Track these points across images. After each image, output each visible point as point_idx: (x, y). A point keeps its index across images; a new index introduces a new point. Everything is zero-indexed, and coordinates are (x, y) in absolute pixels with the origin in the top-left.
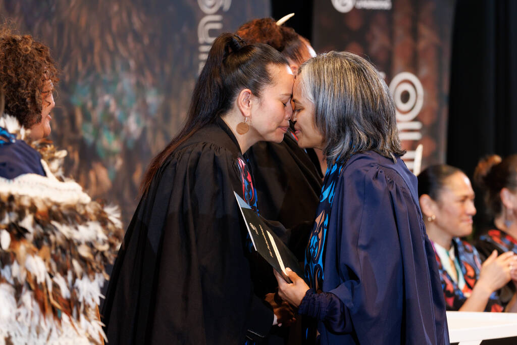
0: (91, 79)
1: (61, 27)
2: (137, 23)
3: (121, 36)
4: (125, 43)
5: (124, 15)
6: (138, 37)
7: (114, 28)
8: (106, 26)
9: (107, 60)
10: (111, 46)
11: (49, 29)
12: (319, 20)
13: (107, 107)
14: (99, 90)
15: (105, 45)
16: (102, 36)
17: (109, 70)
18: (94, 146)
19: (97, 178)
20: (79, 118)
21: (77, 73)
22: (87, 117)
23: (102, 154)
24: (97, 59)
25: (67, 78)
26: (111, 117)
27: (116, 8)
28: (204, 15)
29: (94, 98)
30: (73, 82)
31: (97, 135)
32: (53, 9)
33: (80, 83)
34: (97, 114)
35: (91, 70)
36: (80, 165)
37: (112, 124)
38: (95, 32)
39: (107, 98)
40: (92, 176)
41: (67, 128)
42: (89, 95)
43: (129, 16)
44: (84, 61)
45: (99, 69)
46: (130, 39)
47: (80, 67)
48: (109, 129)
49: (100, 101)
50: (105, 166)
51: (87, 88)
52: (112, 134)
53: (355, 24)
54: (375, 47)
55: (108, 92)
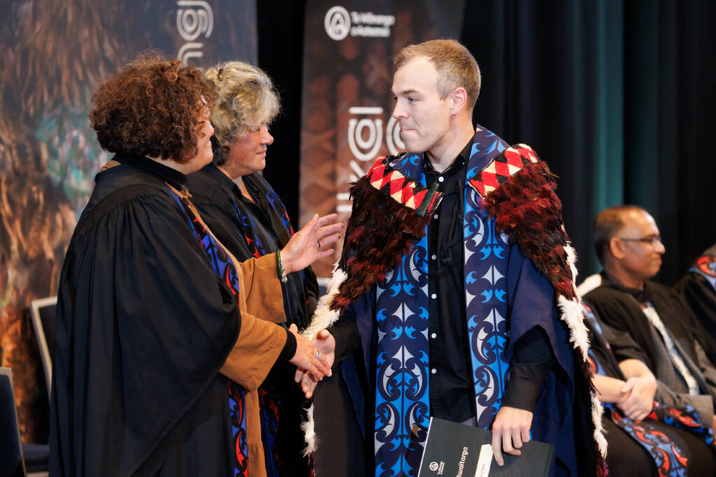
0: (58, 111)
1: (25, 55)
2: (109, 52)
3: (92, 65)
4: (96, 73)
5: (96, 42)
6: (110, 66)
7: (84, 57)
8: (75, 53)
9: (77, 91)
10: (81, 77)
11: (12, 56)
12: (310, 48)
13: (75, 142)
14: (66, 124)
15: (73, 74)
16: (71, 65)
17: (77, 102)
18: (61, 185)
19: (64, 221)
20: (45, 155)
21: (42, 105)
22: (53, 154)
23: (70, 196)
24: (64, 90)
25: (32, 111)
26: (80, 154)
27: (86, 33)
28: (184, 42)
29: (62, 134)
30: (38, 115)
31: (65, 174)
32: (17, 33)
33: (46, 116)
34: (65, 150)
35: (58, 101)
36: (45, 208)
37: (81, 161)
38: (63, 60)
39: (75, 133)
40: (59, 218)
41: (32, 166)
42: (56, 130)
43: (101, 43)
44: (51, 92)
45: (67, 102)
46: (101, 68)
47: (46, 98)
48: (78, 168)
49: (68, 136)
50: (73, 209)
51: (53, 122)
52: (81, 173)
53: (350, 53)
54: (372, 79)
55: (76, 126)
